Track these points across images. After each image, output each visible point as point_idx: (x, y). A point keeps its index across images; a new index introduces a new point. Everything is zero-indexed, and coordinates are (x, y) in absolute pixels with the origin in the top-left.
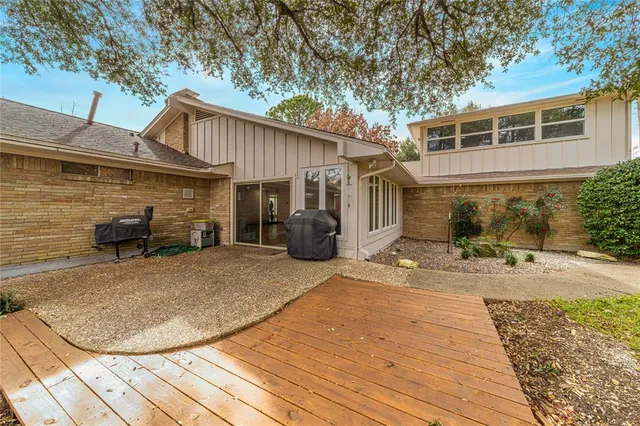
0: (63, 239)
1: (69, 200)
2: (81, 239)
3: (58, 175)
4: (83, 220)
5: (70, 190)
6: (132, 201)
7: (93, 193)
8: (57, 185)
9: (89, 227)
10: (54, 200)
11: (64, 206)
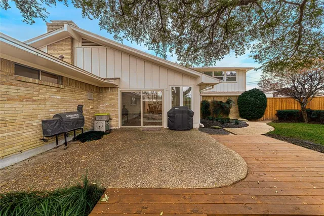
0: (17, 135)
1: (21, 99)
2: (31, 133)
3: (12, 75)
4: (32, 117)
5: (21, 91)
6: (63, 101)
7: (39, 94)
8: (11, 85)
9: (37, 123)
10: (9, 100)
11: (17, 105)
